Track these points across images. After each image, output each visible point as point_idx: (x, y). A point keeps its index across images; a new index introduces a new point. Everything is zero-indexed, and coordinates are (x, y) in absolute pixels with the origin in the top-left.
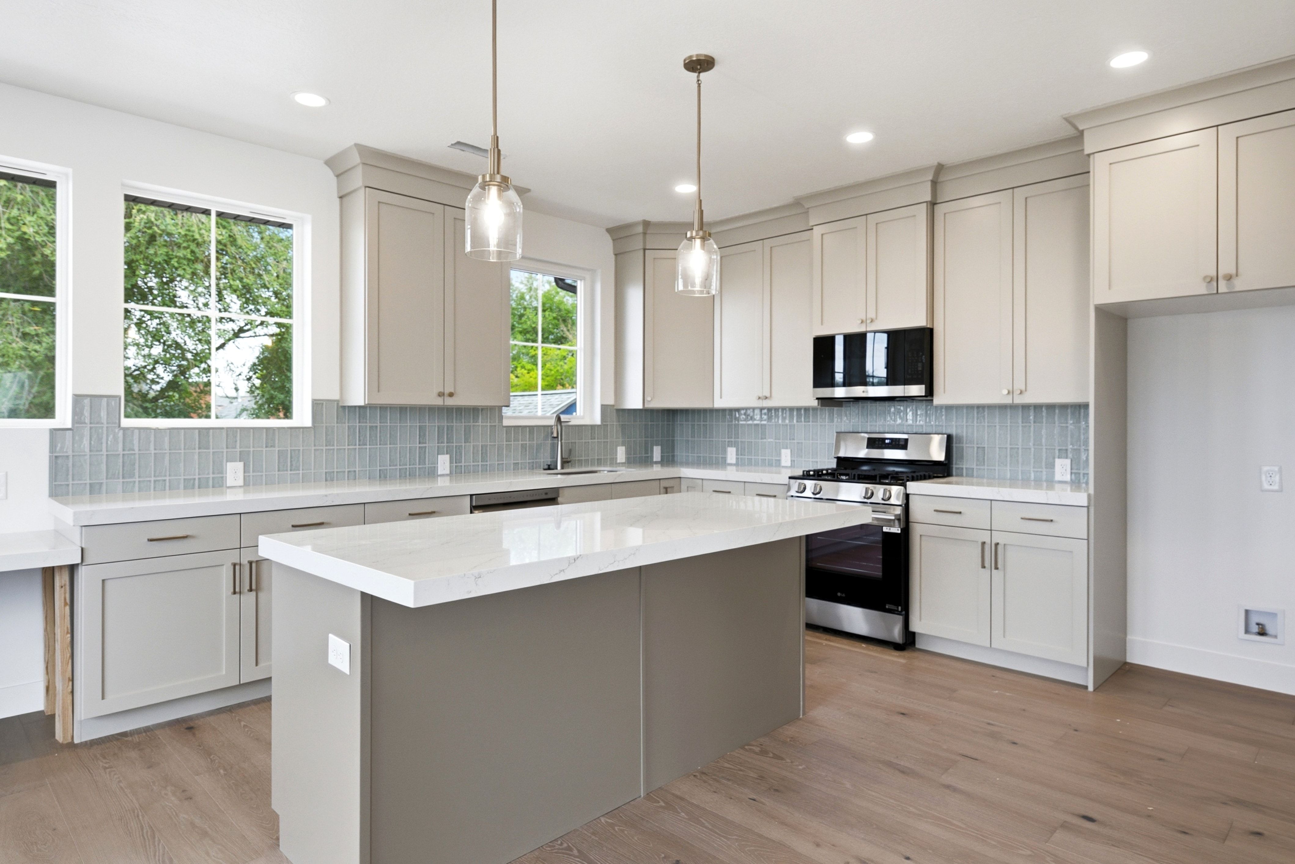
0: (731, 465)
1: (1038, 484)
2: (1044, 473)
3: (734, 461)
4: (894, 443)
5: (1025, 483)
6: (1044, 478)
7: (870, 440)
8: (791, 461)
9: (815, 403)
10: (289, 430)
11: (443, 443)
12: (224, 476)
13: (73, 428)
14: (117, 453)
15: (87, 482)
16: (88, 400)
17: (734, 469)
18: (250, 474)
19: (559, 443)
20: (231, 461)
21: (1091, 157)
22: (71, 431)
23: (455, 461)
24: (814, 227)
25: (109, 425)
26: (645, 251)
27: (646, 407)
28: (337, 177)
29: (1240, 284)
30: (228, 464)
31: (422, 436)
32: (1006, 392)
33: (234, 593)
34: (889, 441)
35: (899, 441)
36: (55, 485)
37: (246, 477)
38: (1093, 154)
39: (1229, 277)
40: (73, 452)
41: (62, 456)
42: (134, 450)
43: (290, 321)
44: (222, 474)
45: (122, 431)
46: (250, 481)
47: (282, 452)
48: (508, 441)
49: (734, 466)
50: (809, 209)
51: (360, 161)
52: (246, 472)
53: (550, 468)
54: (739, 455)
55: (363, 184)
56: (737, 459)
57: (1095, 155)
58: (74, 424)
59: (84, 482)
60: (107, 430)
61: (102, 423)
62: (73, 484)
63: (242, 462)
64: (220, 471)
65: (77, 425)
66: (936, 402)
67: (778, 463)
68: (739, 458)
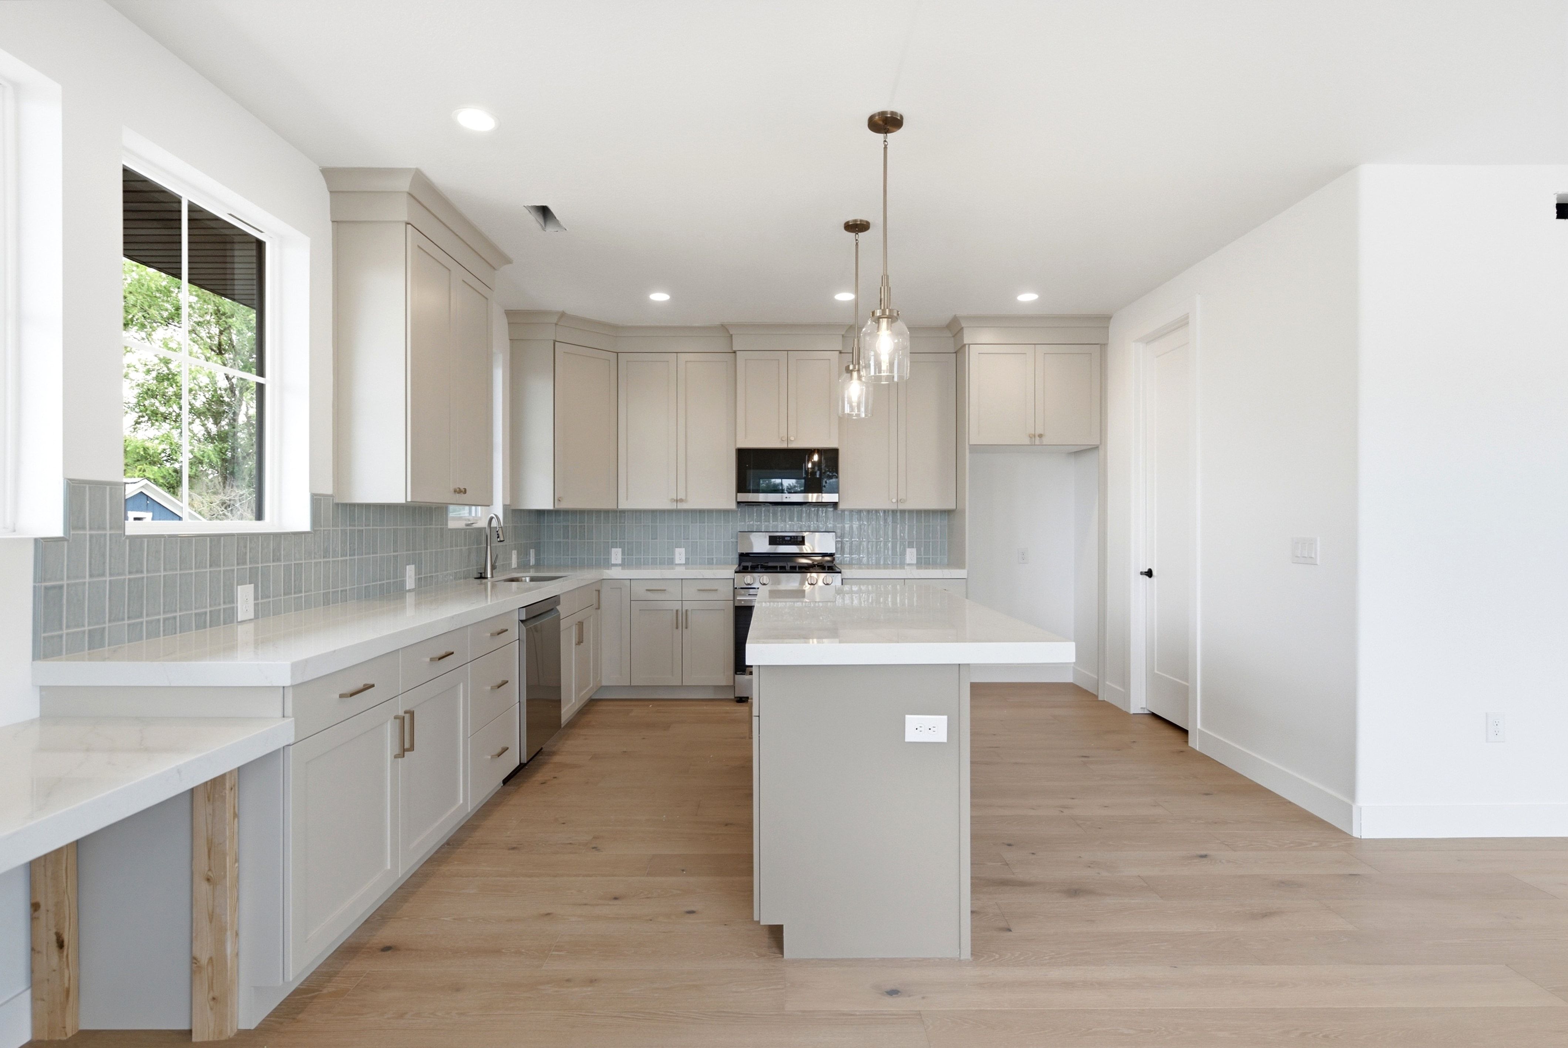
0: (616, 565)
1: (894, 566)
2: (898, 558)
3: (619, 561)
4: (792, 540)
5: (886, 566)
6: (898, 562)
7: (770, 538)
8: (686, 558)
9: (733, 506)
10: (293, 536)
11: (410, 551)
12: (235, 605)
13: (67, 538)
14: (123, 577)
15: (86, 628)
16: (87, 489)
17: (620, 567)
18: (260, 601)
19: (489, 547)
20: (241, 582)
21: (967, 346)
22: (66, 543)
23: (418, 571)
24: (738, 352)
25: (113, 532)
26: (556, 343)
27: (556, 507)
28: (331, 192)
29: (1045, 441)
30: (239, 587)
31: (395, 542)
32: (894, 500)
33: (396, 757)
34: (789, 538)
35: (797, 538)
36: (44, 638)
37: (256, 605)
38: (969, 344)
39: (1040, 436)
40: (68, 578)
41: (54, 587)
42: (142, 572)
43: (260, 380)
44: (233, 602)
45: (128, 541)
46: (260, 612)
47: (287, 568)
48: (451, 546)
49: (620, 565)
50: (733, 336)
51: (407, 189)
52: (256, 598)
53: (482, 577)
54: (625, 555)
55: (406, 219)
56: (623, 559)
57: (971, 346)
58: (70, 530)
59: (83, 629)
60: (110, 540)
61: (105, 529)
62: (67, 634)
63: (252, 583)
64: (231, 598)
65: (73, 532)
66: (841, 506)
67: (671, 562)
68: (625, 559)
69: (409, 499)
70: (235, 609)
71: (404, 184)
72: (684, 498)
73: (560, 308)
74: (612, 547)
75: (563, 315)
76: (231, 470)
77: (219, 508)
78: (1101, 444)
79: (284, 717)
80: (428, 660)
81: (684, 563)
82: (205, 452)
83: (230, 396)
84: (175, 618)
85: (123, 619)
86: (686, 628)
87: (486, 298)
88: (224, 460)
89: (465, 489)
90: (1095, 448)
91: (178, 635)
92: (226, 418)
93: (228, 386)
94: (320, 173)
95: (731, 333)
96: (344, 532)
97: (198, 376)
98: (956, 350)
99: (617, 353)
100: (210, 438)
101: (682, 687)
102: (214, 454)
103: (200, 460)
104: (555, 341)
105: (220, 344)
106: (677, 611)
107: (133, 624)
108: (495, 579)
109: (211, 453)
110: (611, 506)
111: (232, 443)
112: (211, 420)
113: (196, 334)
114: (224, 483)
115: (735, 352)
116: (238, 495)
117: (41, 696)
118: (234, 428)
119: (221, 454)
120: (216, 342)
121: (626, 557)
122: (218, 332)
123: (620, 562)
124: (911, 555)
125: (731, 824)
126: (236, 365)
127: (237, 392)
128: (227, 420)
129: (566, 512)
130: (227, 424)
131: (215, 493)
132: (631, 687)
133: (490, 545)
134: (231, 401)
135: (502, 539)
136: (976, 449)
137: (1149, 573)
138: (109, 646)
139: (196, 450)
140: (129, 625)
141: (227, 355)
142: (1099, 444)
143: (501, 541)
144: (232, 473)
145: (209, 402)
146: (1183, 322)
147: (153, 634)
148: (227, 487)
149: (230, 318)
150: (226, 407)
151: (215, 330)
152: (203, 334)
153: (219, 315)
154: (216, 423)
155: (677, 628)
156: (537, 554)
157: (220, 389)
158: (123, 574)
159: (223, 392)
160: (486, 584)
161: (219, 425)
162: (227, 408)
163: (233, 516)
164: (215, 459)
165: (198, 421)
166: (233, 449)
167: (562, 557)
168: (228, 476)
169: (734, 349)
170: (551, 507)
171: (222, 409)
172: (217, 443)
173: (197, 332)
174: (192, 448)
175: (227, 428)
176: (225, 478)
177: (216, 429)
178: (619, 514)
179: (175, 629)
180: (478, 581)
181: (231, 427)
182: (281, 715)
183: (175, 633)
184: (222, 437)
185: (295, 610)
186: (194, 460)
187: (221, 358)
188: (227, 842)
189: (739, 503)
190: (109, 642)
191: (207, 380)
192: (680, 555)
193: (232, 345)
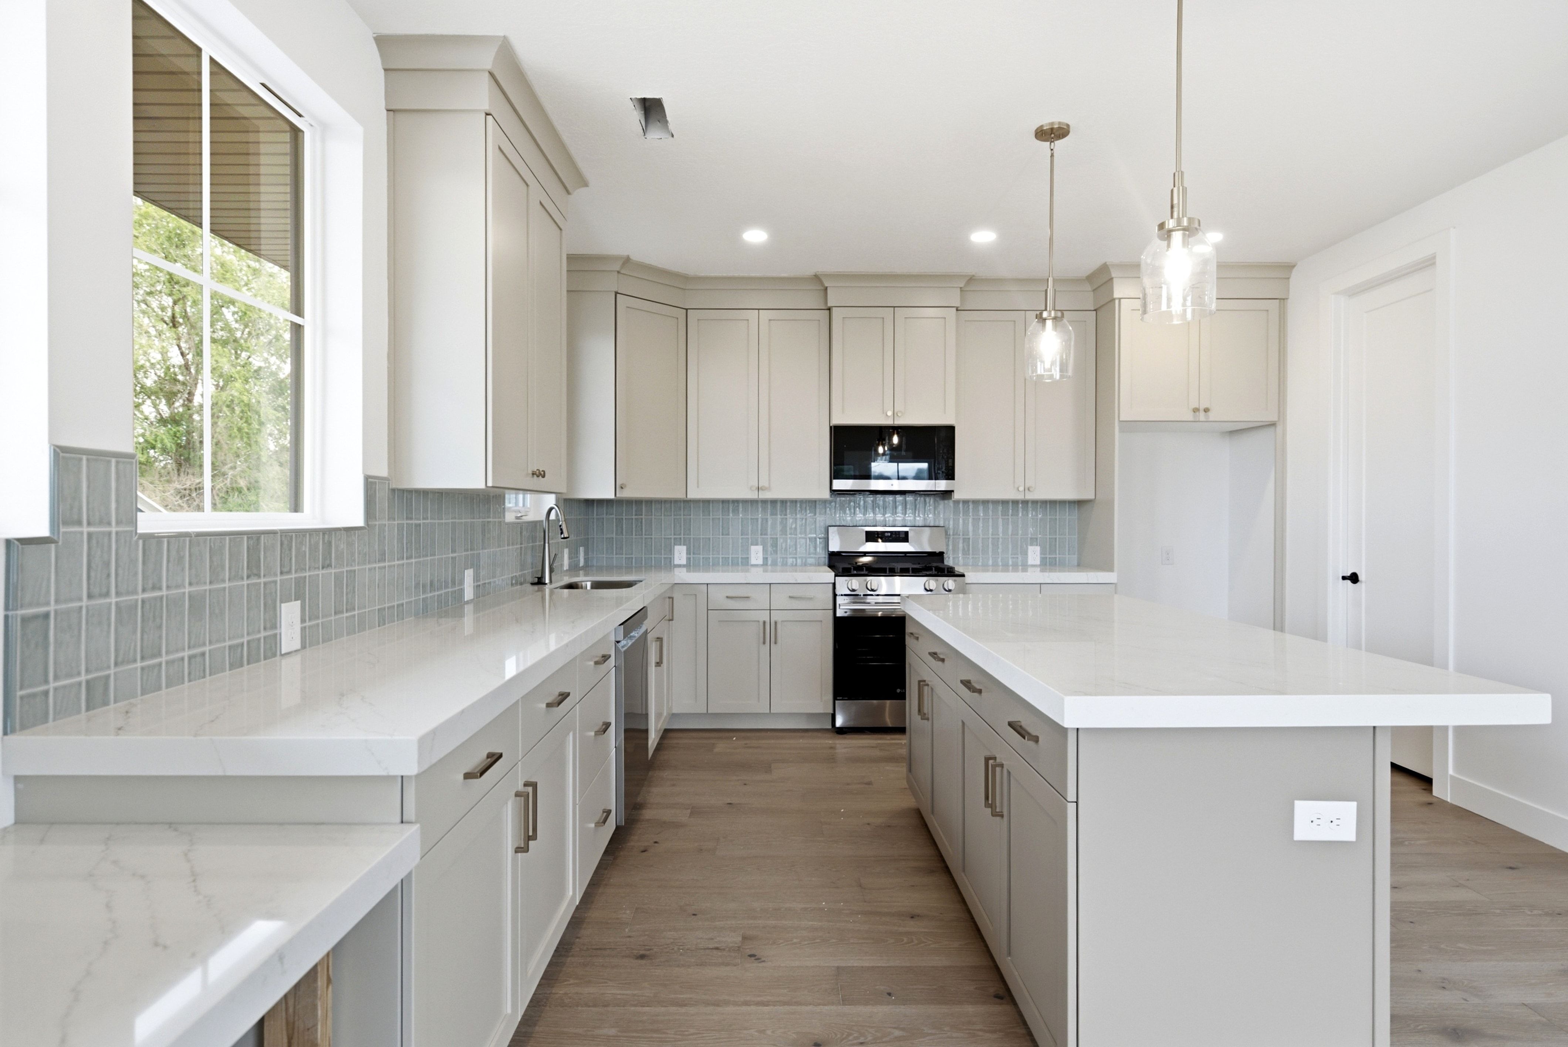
0: (679, 566)
1: (1015, 567)
2: (1020, 559)
4: (894, 536)
5: (1005, 568)
6: (1020, 564)
7: (867, 533)
8: (763, 558)
9: (826, 495)
10: (345, 533)
11: (468, 551)
12: (278, 631)
13: (56, 538)
14: (135, 597)
15: (83, 678)
16: (84, 462)
17: (685, 569)
18: (307, 624)
19: (547, 545)
20: (286, 599)
21: (1117, 302)
22: (53, 546)
23: (476, 578)
24: (834, 308)
25: (120, 529)
26: (618, 295)
27: (617, 496)
28: (385, 70)
29: (1212, 416)
30: (283, 605)
31: (453, 540)
32: (1021, 489)
33: (518, 850)
34: (889, 534)
35: (899, 534)
36: (22, 698)
37: (303, 629)
38: (1120, 299)
39: (1206, 410)
40: (57, 601)
41: (35, 617)
42: (160, 589)
43: (297, 320)
44: (276, 628)
45: (141, 542)
46: (308, 640)
47: (338, 578)
48: (508, 545)
49: (684, 566)
50: (828, 288)
51: (489, 67)
52: (303, 621)
53: (540, 582)
54: (690, 554)
55: (486, 107)
56: (688, 559)
57: (1122, 300)
58: (59, 526)
59: (77, 679)
60: (117, 541)
61: (109, 524)
62: (56, 689)
63: (298, 600)
64: (273, 623)
65: (65, 530)
66: (956, 496)
67: (746, 562)
68: (690, 558)
69: (490, 484)
70: (278, 636)
71: (486, 59)
72: (766, 485)
73: (624, 253)
74: (675, 544)
75: (627, 260)
76: (187, 456)
77: (174, 499)
78: (1279, 419)
79: (402, 822)
80: (544, 706)
81: (762, 563)
82: (158, 436)
83: (185, 373)
84: (203, 654)
85: (135, 661)
86: (776, 643)
87: (561, 229)
88: (179, 445)
89: (544, 471)
90: (1273, 425)
91: (208, 678)
92: (180, 398)
93: (183, 362)
94: (374, 42)
95: (826, 285)
96: (400, 527)
97: (150, 351)
98: (1095, 308)
99: (687, 309)
100: (163, 421)
101: (770, 714)
102: (168, 438)
103: (152, 444)
104: (616, 293)
105: (173, 317)
106: (764, 623)
107: (149, 667)
108: (554, 585)
109: (164, 437)
110: (680, 495)
111: (188, 427)
112: (164, 401)
113: (146, 304)
114: (178, 470)
115: (829, 309)
116: (195, 484)
117: (16, 790)
118: (189, 409)
119: (176, 439)
120: (170, 314)
121: (692, 556)
122: (171, 304)
123: (685, 563)
124: (1034, 554)
125: (918, 916)
126: (192, 339)
127: (193, 371)
128: (181, 401)
129: (629, 502)
130: (183, 405)
131: (169, 481)
132: (707, 715)
133: (548, 543)
134: (186, 379)
135: (566, 535)
136: (1131, 426)
137: (1354, 578)
138: (115, 702)
139: (148, 434)
140: (143, 669)
141: (180, 329)
142: (1276, 420)
143: (564, 538)
144: (187, 460)
145: (161, 381)
146: (1429, 263)
147: (174, 680)
148: (182, 474)
149: (184, 286)
150: (179, 387)
151: (168, 301)
152: (155, 304)
153: (173, 283)
154: (170, 404)
155: (764, 643)
156: (586, 553)
157: (174, 366)
158: (135, 592)
159: (177, 370)
160: (543, 591)
161: (173, 406)
162: (182, 388)
163: (189, 507)
164: (169, 443)
165: (148, 402)
166: (189, 433)
167: (614, 556)
168: (182, 462)
169: (829, 305)
170: (611, 496)
171: (175, 389)
172: (170, 426)
173: (148, 303)
174: (143, 431)
175: (181, 410)
176: (180, 465)
177: (169, 411)
178: (686, 504)
179: (204, 671)
180: (536, 587)
181: (186, 408)
182: (399, 819)
183: (204, 677)
184: (175, 420)
185: (348, 634)
186: (145, 445)
187: (175, 332)
188: (319, 1027)
189: (833, 491)
190: (115, 697)
191: (159, 357)
192: (756, 554)
193: (186, 316)
